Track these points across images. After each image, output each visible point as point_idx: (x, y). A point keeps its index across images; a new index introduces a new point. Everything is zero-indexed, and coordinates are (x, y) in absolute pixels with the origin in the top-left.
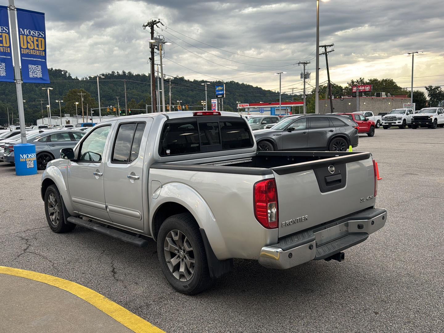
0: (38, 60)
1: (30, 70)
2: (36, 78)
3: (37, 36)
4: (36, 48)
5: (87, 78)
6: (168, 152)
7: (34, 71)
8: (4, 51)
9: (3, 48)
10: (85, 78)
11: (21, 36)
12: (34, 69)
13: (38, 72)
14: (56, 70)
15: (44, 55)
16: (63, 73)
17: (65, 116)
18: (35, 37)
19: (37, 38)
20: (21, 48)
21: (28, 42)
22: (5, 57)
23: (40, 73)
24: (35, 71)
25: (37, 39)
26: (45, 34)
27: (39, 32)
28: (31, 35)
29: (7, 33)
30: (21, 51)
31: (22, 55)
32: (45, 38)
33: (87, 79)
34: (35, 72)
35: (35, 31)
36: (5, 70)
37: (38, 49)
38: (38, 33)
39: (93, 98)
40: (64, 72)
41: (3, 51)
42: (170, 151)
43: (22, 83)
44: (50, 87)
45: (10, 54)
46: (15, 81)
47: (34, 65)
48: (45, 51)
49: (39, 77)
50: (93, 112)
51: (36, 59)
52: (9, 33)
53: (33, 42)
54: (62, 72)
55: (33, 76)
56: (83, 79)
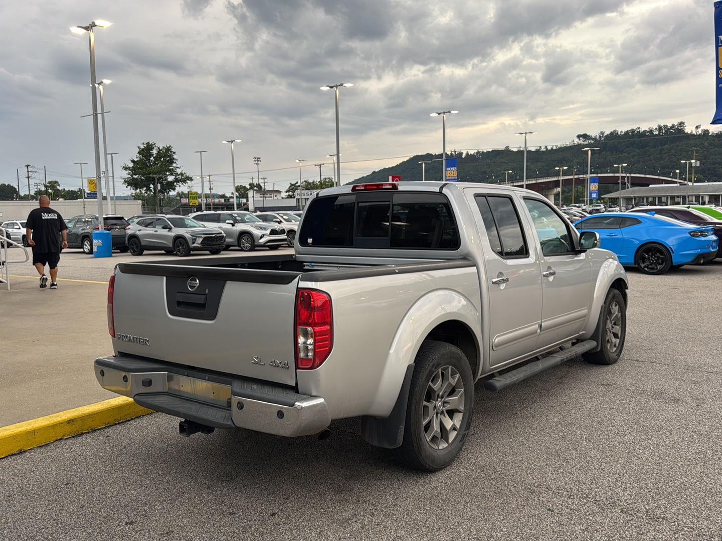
6: (310, 241)
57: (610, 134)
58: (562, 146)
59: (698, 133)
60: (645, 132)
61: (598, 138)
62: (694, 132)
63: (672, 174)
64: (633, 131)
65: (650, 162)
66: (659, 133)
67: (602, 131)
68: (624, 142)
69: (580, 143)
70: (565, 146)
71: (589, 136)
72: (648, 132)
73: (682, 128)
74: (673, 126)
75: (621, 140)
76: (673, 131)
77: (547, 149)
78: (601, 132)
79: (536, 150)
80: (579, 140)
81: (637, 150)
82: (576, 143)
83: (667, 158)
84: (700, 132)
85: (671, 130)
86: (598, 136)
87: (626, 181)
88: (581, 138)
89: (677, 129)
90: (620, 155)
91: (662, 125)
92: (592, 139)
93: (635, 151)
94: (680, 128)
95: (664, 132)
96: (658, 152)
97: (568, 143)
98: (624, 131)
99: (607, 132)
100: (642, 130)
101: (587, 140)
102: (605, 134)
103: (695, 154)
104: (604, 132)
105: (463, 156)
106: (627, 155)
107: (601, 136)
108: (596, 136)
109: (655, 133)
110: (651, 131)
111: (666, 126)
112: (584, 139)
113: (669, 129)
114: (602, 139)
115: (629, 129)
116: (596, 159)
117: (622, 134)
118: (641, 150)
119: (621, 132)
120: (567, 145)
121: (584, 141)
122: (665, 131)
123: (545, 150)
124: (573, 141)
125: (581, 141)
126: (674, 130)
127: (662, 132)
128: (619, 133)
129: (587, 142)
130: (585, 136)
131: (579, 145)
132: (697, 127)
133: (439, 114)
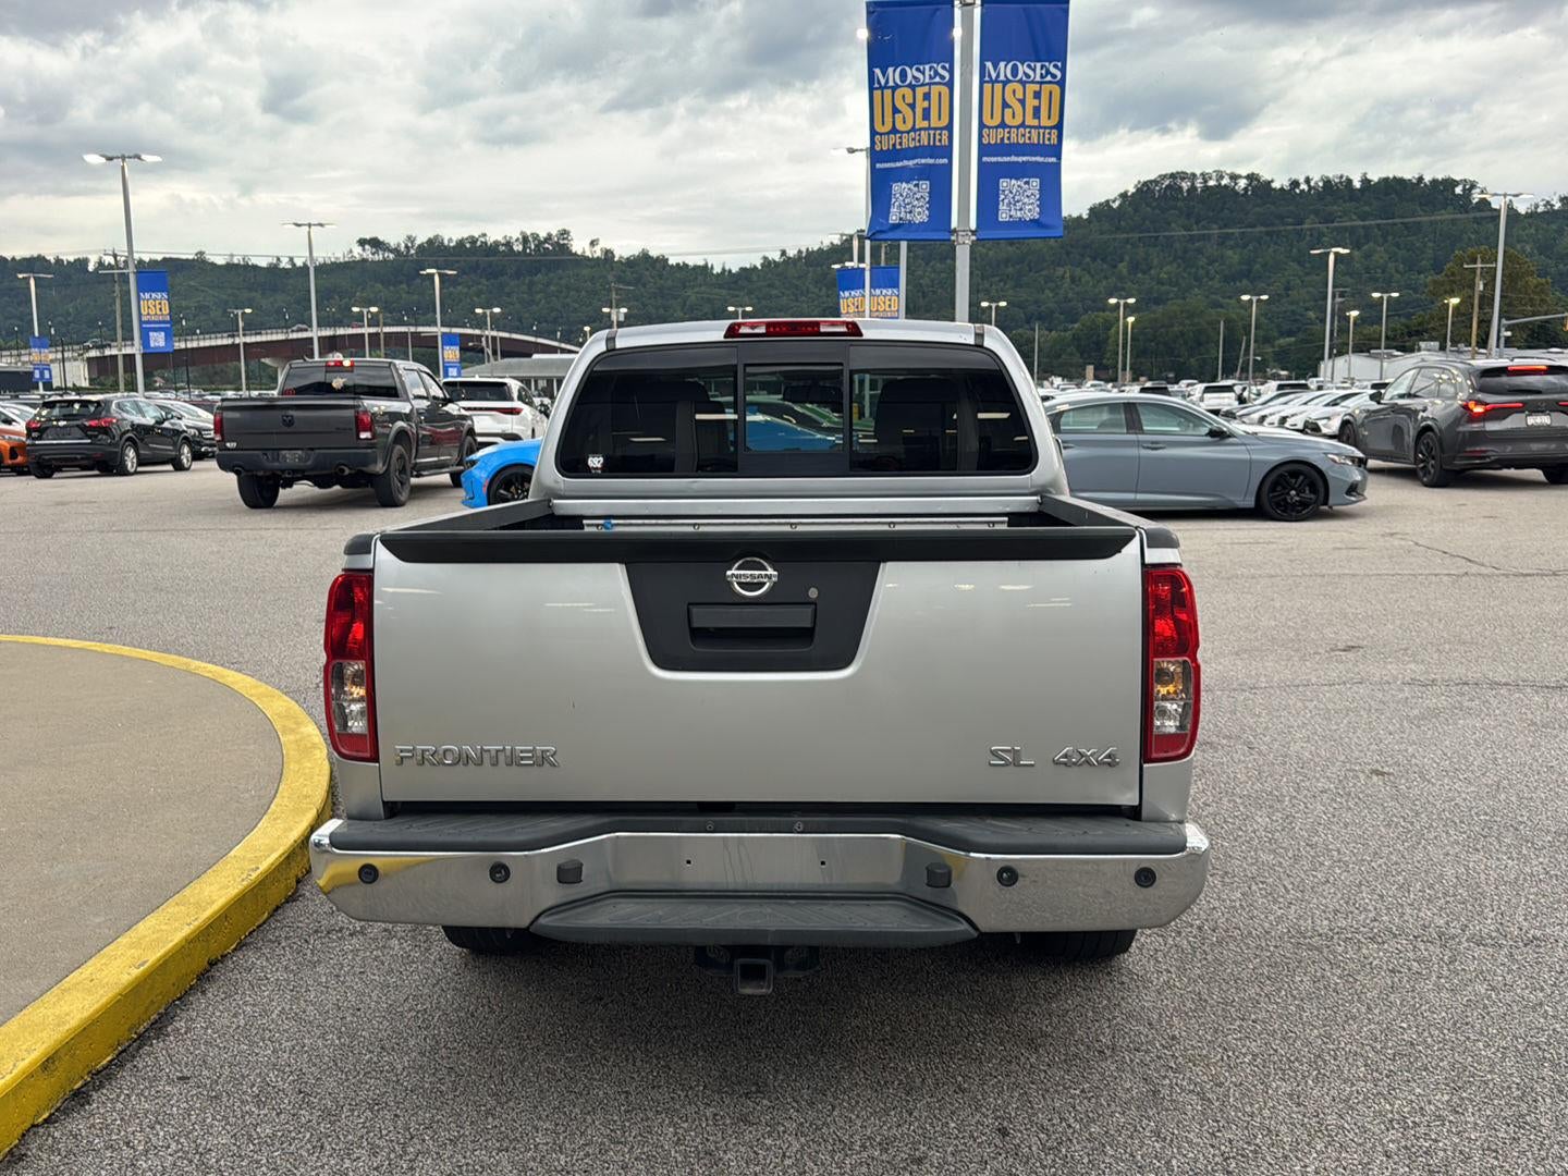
0: (1034, 159)
1: (1002, 197)
2: (1021, 223)
3: (1038, 79)
4: (1030, 121)
5: (1552, 202)
6: (595, 462)
7: (1013, 198)
8: (932, 143)
9: (929, 135)
10: (1545, 205)
11: (987, 87)
12: (1014, 191)
13: (1026, 200)
14: (1434, 182)
15: (1054, 141)
16: (1458, 190)
17: (1419, 350)
18: (1033, 82)
19: (1037, 87)
20: (982, 126)
21: (1005, 105)
22: (931, 161)
23: (1032, 204)
24: (1017, 198)
25: (1038, 89)
26: (1063, 71)
27: (1047, 64)
28: (1018, 78)
29: (944, 84)
30: (981, 136)
31: (984, 150)
32: (1062, 83)
33: (1552, 206)
34: (1018, 201)
35: (1032, 65)
36: (928, 202)
37: (1036, 122)
38: (1042, 69)
39: (1544, 280)
40: (1465, 186)
41: (926, 144)
42: (601, 459)
43: (973, 241)
44: (1339, 246)
45: (947, 151)
46: (953, 238)
47: (1017, 179)
48: (1059, 127)
49: (1028, 216)
50: (1509, 334)
51: (1025, 159)
52: (950, 85)
53: (1022, 102)
54: (1457, 186)
55: (1011, 216)
56: (1537, 206)
57: (427, 243)
58: (328, 262)
59: (595, 256)
60: (497, 243)
61: (402, 248)
62: (588, 254)
63: (559, 334)
64: (473, 240)
65: (511, 307)
66: (524, 249)
67: (409, 234)
68: (457, 262)
69: (365, 256)
70: (333, 260)
71: (383, 243)
72: (503, 245)
73: (566, 242)
74: (549, 237)
75: (450, 258)
76: (551, 248)
77: (294, 265)
78: (409, 238)
79: (271, 264)
80: (364, 250)
81: (484, 281)
82: (357, 256)
83: (543, 301)
84: (598, 254)
85: (547, 245)
86: (403, 245)
87: (484, 344)
88: (367, 247)
89: (557, 243)
90: (451, 289)
91: (529, 234)
92: (391, 251)
93: (479, 284)
94: (561, 242)
95: (533, 247)
96: (525, 287)
97: (340, 255)
98: (455, 239)
99: (421, 239)
100: (491, 239)
101: (380, 252)
102: (418, 242)
103: (614, 296)
104: (415, 239)
105: (91, 268)
106: (465, 290)
107: (410, 245)
108: (399, 245)
109: (515, 248)
110: (508, 244)
111: (535, 236)
112: (374, 250)
113: (541, 243)
114: (412, 252)
115: (466, 236)
116: (404, 296)
117: (452, 245)
118: (492, 281)
119: (450, 240)
120: (337, 258)
121: (373, 254)
122: (536, 246)
123: (289, 266)
124: (351, 251)
125: (368, 253)
126: (552, 245)
127: (530, 248)
128: (446, 242)
129: (381, 257)
130: (375, 243)
131: (364, 261)
132: (593, 243)
133: (110, 159)
